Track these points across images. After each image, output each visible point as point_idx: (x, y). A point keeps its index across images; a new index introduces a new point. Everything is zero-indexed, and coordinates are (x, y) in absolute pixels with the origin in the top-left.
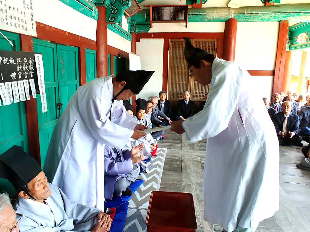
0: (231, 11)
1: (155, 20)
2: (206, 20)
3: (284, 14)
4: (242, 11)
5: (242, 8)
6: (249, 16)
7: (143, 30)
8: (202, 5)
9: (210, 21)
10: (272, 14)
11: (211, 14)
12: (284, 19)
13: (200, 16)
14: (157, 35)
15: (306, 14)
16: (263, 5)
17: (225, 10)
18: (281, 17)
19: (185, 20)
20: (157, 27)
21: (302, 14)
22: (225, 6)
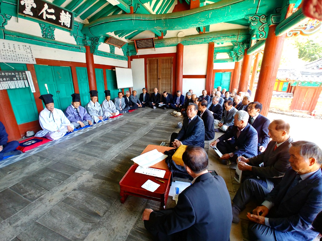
0: (178, 39)
1: (138, 48)
2: (165, 46)
3: (210, 39)
4: (185, 39)
5: (186, 37)
6: (189, 42)
7: (134, 54)
8: (163, 37)
9: (167, 46)
10: (203, 39)
11: (167, 42)
12: (211, 42)
13: (162, 44)
14: (141, 57)
15: (224, 37)
16: (199, 33)
17: (175, 39)
18: (209, 40)
19: (153, 47)
20: (140, 52)
21: (222, 38)
22: (176, 36)
